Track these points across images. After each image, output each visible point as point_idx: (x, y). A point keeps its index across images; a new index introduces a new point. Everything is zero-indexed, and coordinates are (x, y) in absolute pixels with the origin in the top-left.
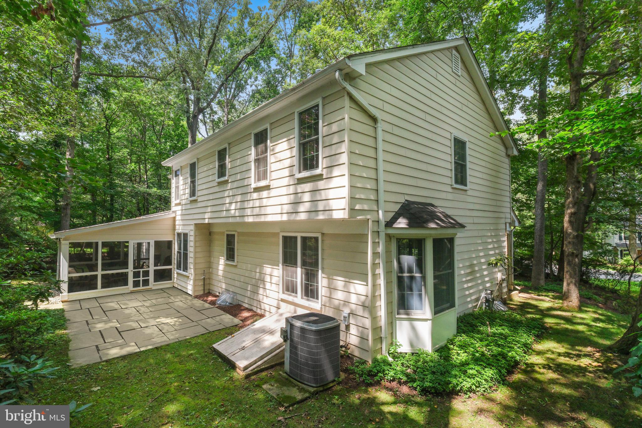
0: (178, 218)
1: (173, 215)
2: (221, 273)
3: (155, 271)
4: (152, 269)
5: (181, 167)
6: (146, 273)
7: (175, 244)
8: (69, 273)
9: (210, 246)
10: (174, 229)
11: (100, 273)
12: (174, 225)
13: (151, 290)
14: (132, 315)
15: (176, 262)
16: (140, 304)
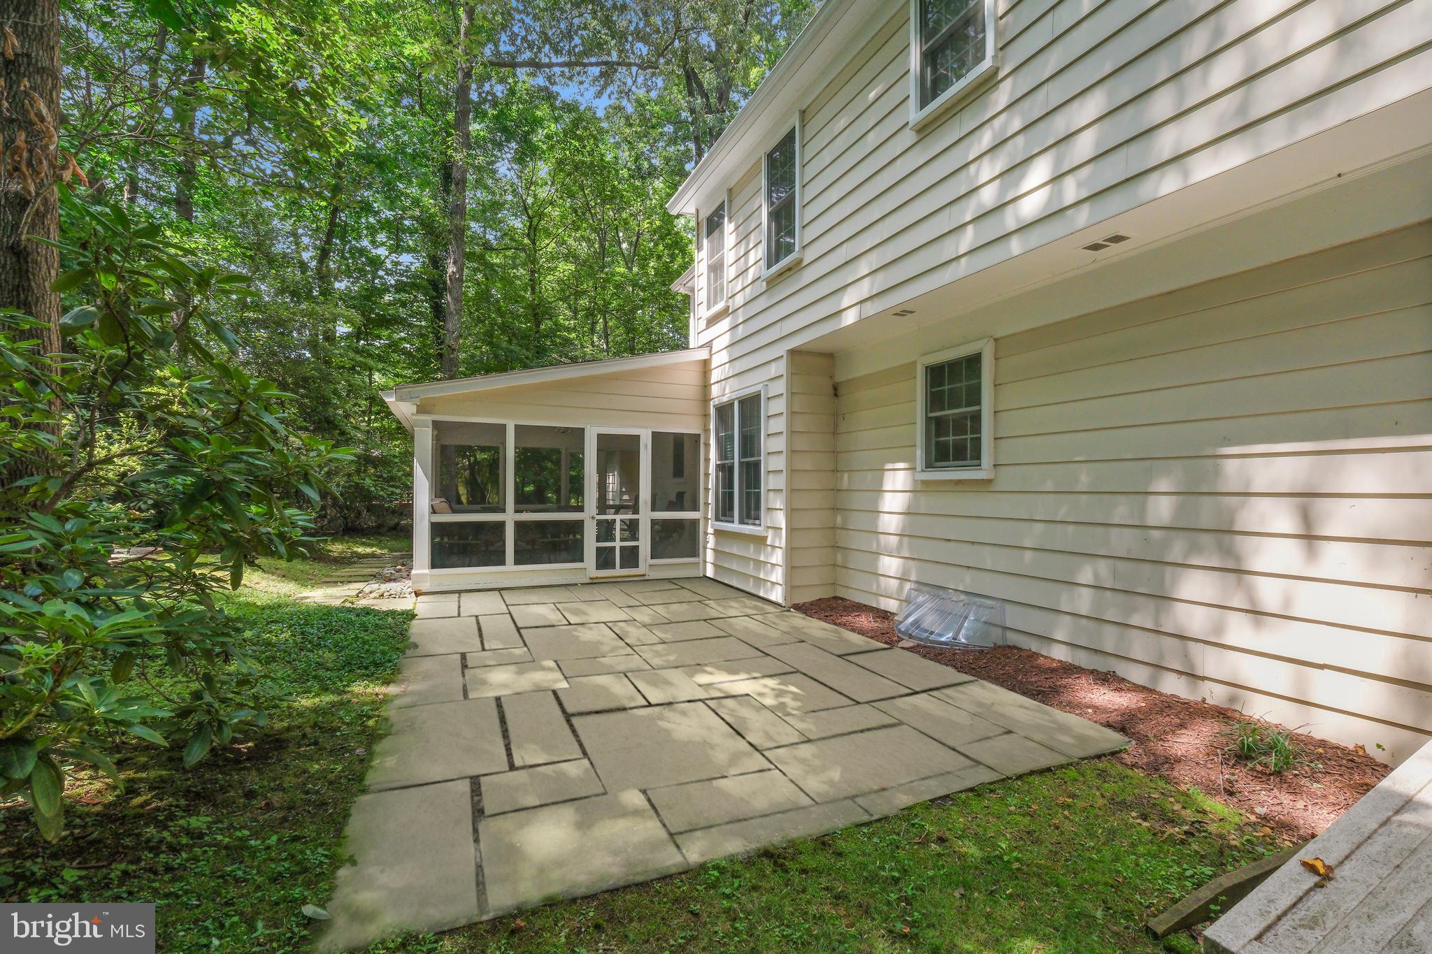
0: (720, 358)
1: (703, 354)
2: (890, 523)
3: (654, 522)
4: (646, 516)
5: (730, 191)
6: (632, 529)
7: (707, 445)
8: (434, 511)
9: (835, 433)
10: (705, 398)
11: (510, 517)
12: (706, 386)
13: (643, 580)
14: (605, 648)
15: (711, 499)
16: (621, 615)
